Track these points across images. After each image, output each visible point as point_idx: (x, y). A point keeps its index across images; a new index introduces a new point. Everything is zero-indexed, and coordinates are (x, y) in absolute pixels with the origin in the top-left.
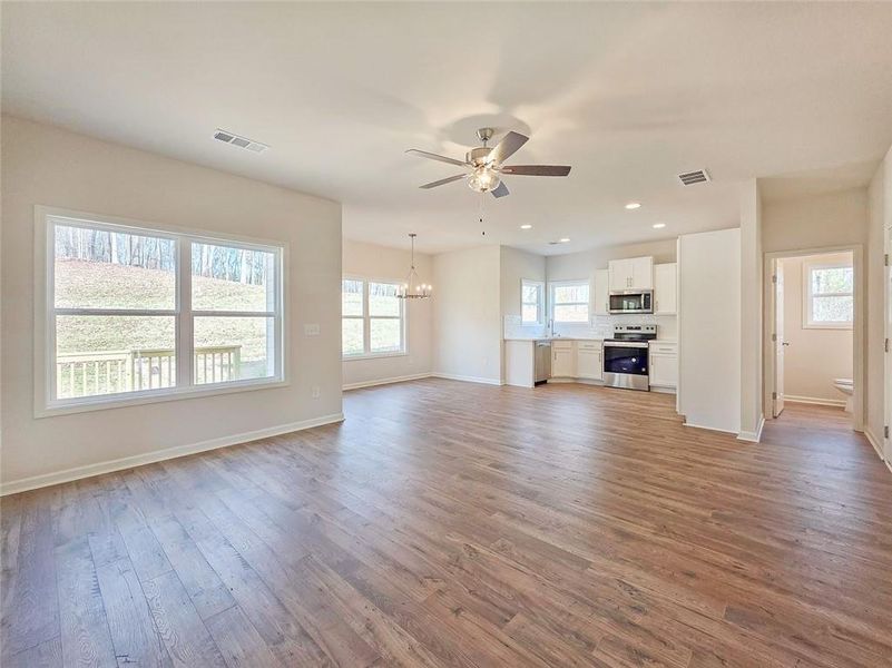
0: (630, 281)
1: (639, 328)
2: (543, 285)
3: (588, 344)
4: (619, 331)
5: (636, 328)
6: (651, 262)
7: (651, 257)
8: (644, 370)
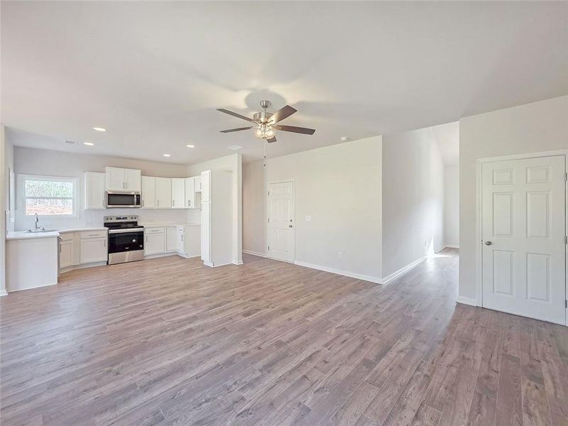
0: (126, 184)
1: (126, 218)
3: (91, 233)
4: (109, 221)
5: (124, 218)
6: (140, 174)
7: (140, 171)
8: (141, 246)
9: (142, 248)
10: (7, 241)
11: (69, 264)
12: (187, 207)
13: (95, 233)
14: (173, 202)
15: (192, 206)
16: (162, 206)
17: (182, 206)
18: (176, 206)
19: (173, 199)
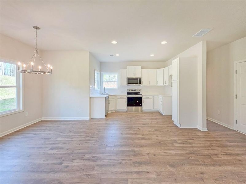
0: (134, 74)
1: (135, 90)
2: (99, 73)
4: (129, 91)
5: (134, 90)
6: (141, 68)
7: (141, 67)
8: (141, 105)
9: (141, 106)
10: (90, 98)
11: (113, 109)
12: (165, 85)
13: (122, 96)
14: (157, 82)
15: (167, 84)
16: (151, 84)
17: (162, 84)
18: (159, 84)
19: (157, 81)
